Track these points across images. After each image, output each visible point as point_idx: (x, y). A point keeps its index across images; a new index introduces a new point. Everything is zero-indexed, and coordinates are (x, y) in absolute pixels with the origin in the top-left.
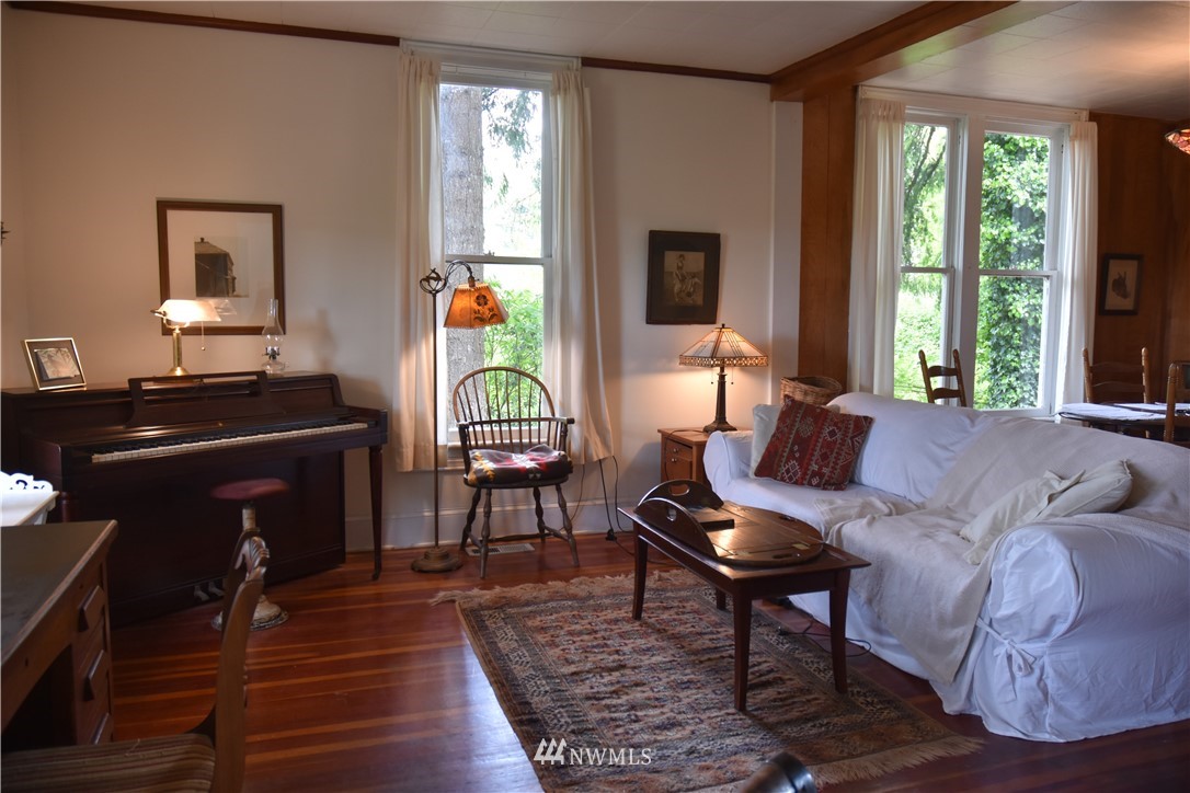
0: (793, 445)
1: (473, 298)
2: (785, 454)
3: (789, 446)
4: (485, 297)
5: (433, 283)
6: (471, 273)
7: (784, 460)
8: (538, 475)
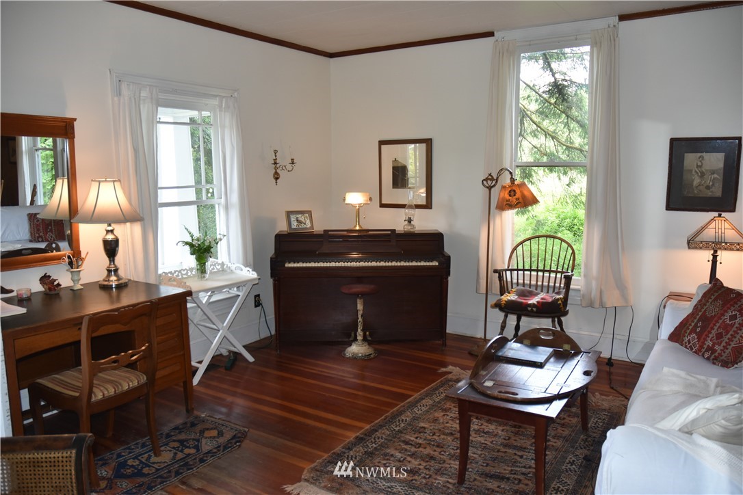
0: (698, 321)
1: (507, 192)
2: (690, 327)
3: (695, 321)
4: (514, 191)
5: (489, 182)
6: (512, 176)
7: (688, 331)
8: (535, 309)
